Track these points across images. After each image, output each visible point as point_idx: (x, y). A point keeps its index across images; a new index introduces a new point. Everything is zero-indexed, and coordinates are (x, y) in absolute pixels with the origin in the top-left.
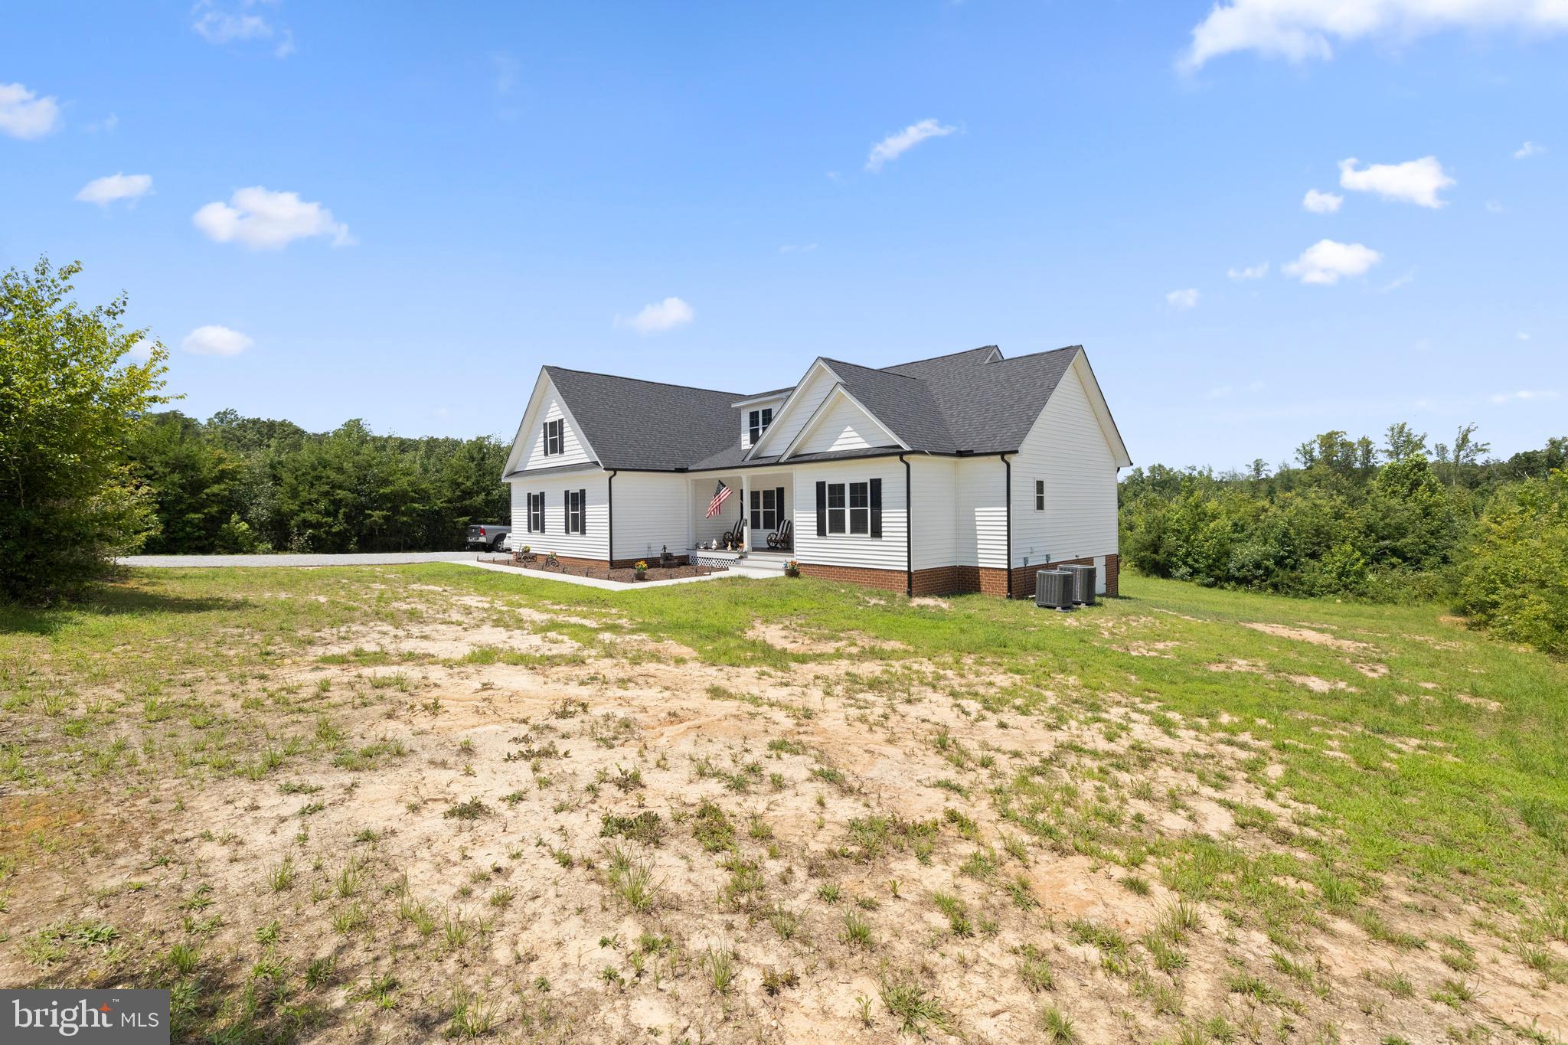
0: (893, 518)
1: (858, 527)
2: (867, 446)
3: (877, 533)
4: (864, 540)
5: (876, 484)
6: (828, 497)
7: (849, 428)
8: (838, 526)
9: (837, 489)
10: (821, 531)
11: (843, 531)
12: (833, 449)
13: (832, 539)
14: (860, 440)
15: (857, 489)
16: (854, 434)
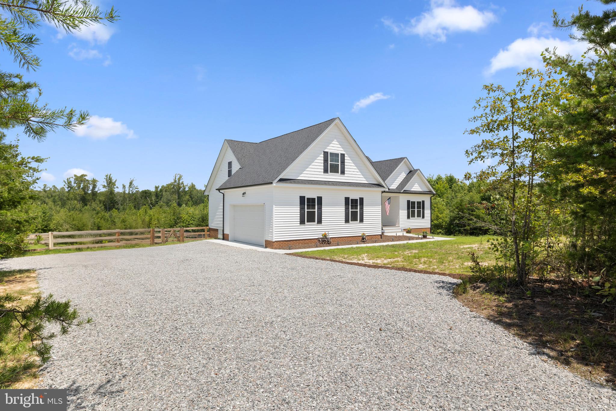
0: (427, 212)
1: (419, 216)
2: (421, 190)
3: (423, 217)
4: (420, 220)
5: (423, 202)
6: (410, 205)
7: (416, 184)
8: (413, 216)
9: (413, 203)
10: (408, 217)
11: (415, 217)
12: (412, 190)
13: (412, 220)
14: (419, 188)
15: (419, 203)
16: (418, 186)
